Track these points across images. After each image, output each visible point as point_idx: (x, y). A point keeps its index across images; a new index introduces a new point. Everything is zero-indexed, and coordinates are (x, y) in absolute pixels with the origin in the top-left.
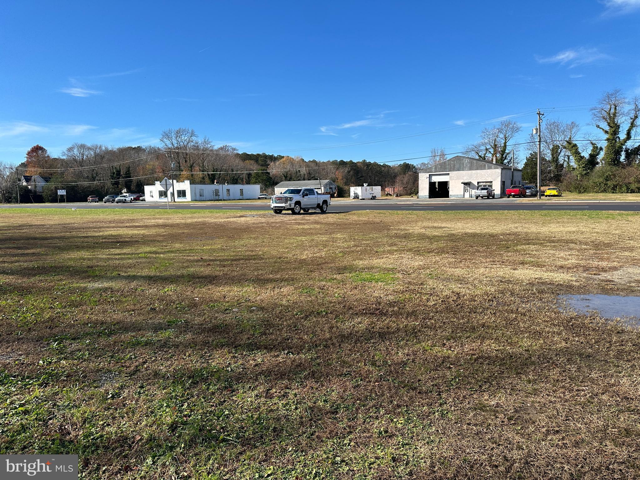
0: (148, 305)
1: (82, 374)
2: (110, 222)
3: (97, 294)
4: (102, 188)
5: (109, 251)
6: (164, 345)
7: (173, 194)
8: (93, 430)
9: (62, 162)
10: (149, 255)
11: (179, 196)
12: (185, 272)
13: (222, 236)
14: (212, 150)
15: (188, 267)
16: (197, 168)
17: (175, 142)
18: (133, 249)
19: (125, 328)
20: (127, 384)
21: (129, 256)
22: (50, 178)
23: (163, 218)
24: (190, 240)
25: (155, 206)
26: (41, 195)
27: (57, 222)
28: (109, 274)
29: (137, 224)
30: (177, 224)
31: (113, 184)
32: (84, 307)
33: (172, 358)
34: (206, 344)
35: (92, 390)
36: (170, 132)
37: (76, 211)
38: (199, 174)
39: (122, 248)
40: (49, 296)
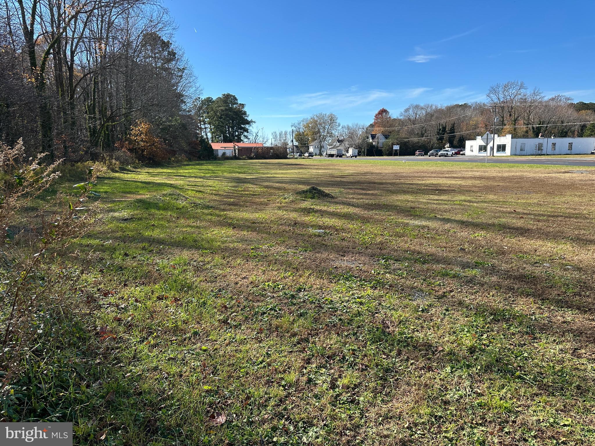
0: (458, 245)
1: (400, 287)
2: (432, 173)
3: (416, 230)
4: (428, 144)
5: (429, 196)
6: (470, 281)
7: (492, 149)
8: (406, 331)
9: (399, 122)
10: (465, 203)
11: (498, 150)
12: (496, 221)
13: (540, 191)
14: (541, 102)
15: (500, 217)
16: (522, 122)
17: (501, 96)
18: (450, 196)
19: (438, 260)
20: (435, 305)
21: (446, 202)
22: (389, 136)
23: (480, 171)
24: (505, 193)
25: (473, 160)
26: (381, 150)
27: (390, 171)
28: (427, 215)
29: (455, 175)
30: (493, 177)
31: (438, 140)
32: (405, 238)
33: (476, 293)
34: (510, 289)
35: (407, 301)
36: (498, 86)
37: (405, 163)
38: (522, 127)
39: (440, 195)
40: (381, 226)
